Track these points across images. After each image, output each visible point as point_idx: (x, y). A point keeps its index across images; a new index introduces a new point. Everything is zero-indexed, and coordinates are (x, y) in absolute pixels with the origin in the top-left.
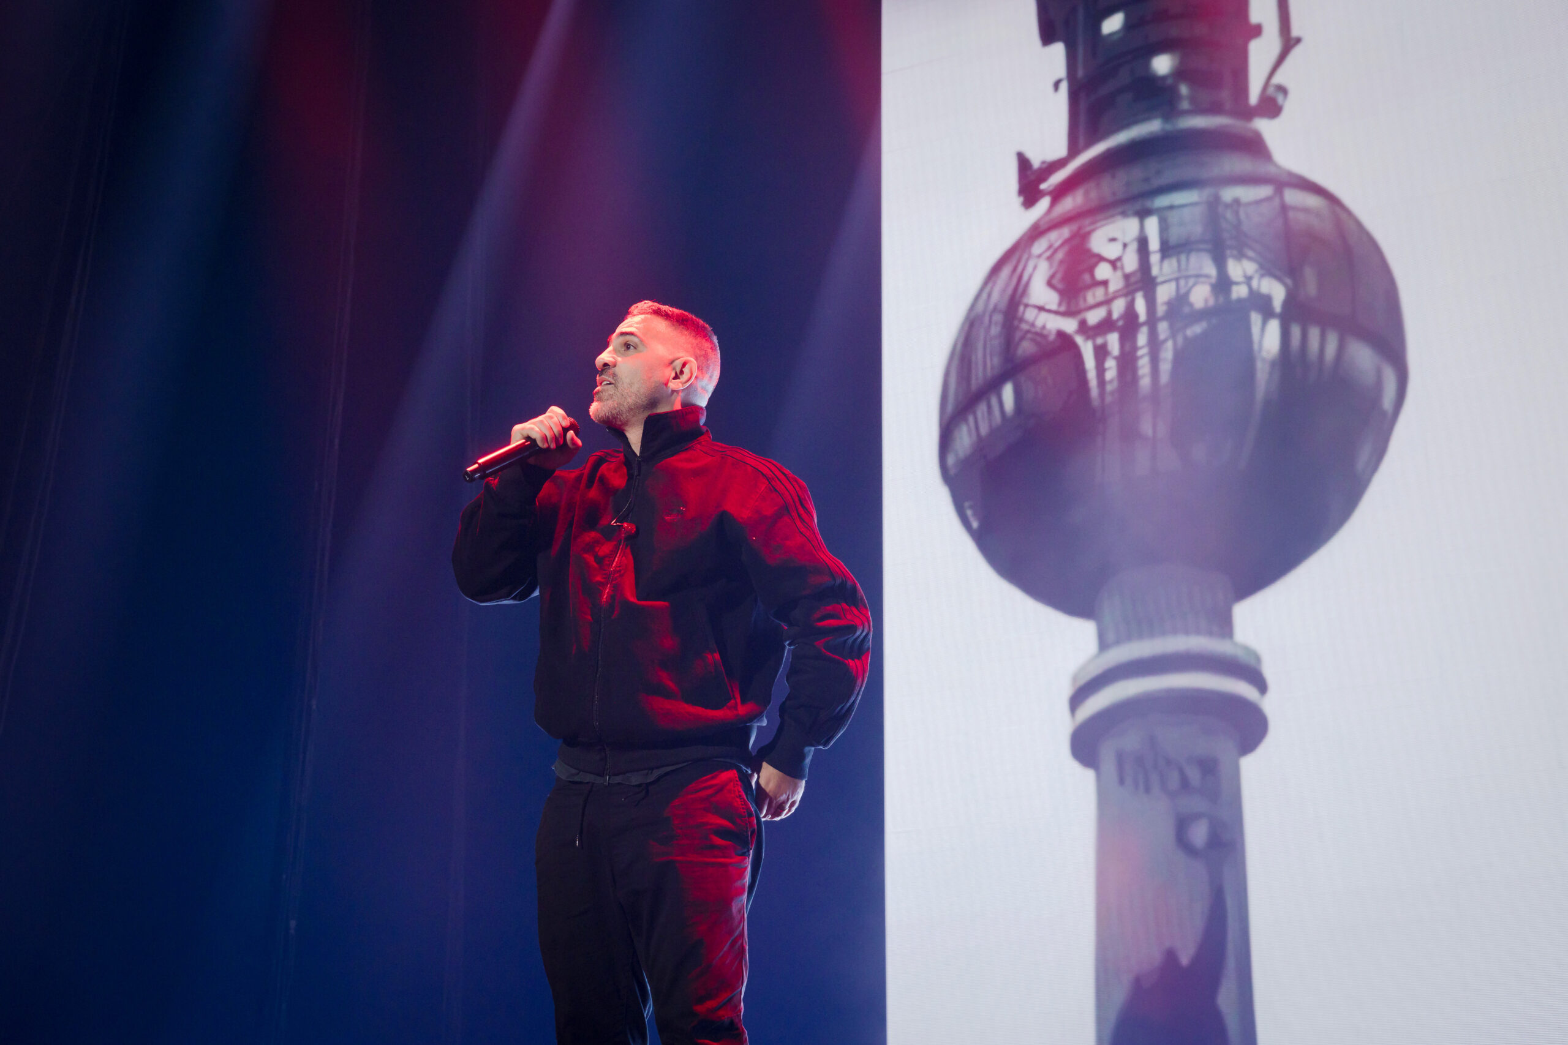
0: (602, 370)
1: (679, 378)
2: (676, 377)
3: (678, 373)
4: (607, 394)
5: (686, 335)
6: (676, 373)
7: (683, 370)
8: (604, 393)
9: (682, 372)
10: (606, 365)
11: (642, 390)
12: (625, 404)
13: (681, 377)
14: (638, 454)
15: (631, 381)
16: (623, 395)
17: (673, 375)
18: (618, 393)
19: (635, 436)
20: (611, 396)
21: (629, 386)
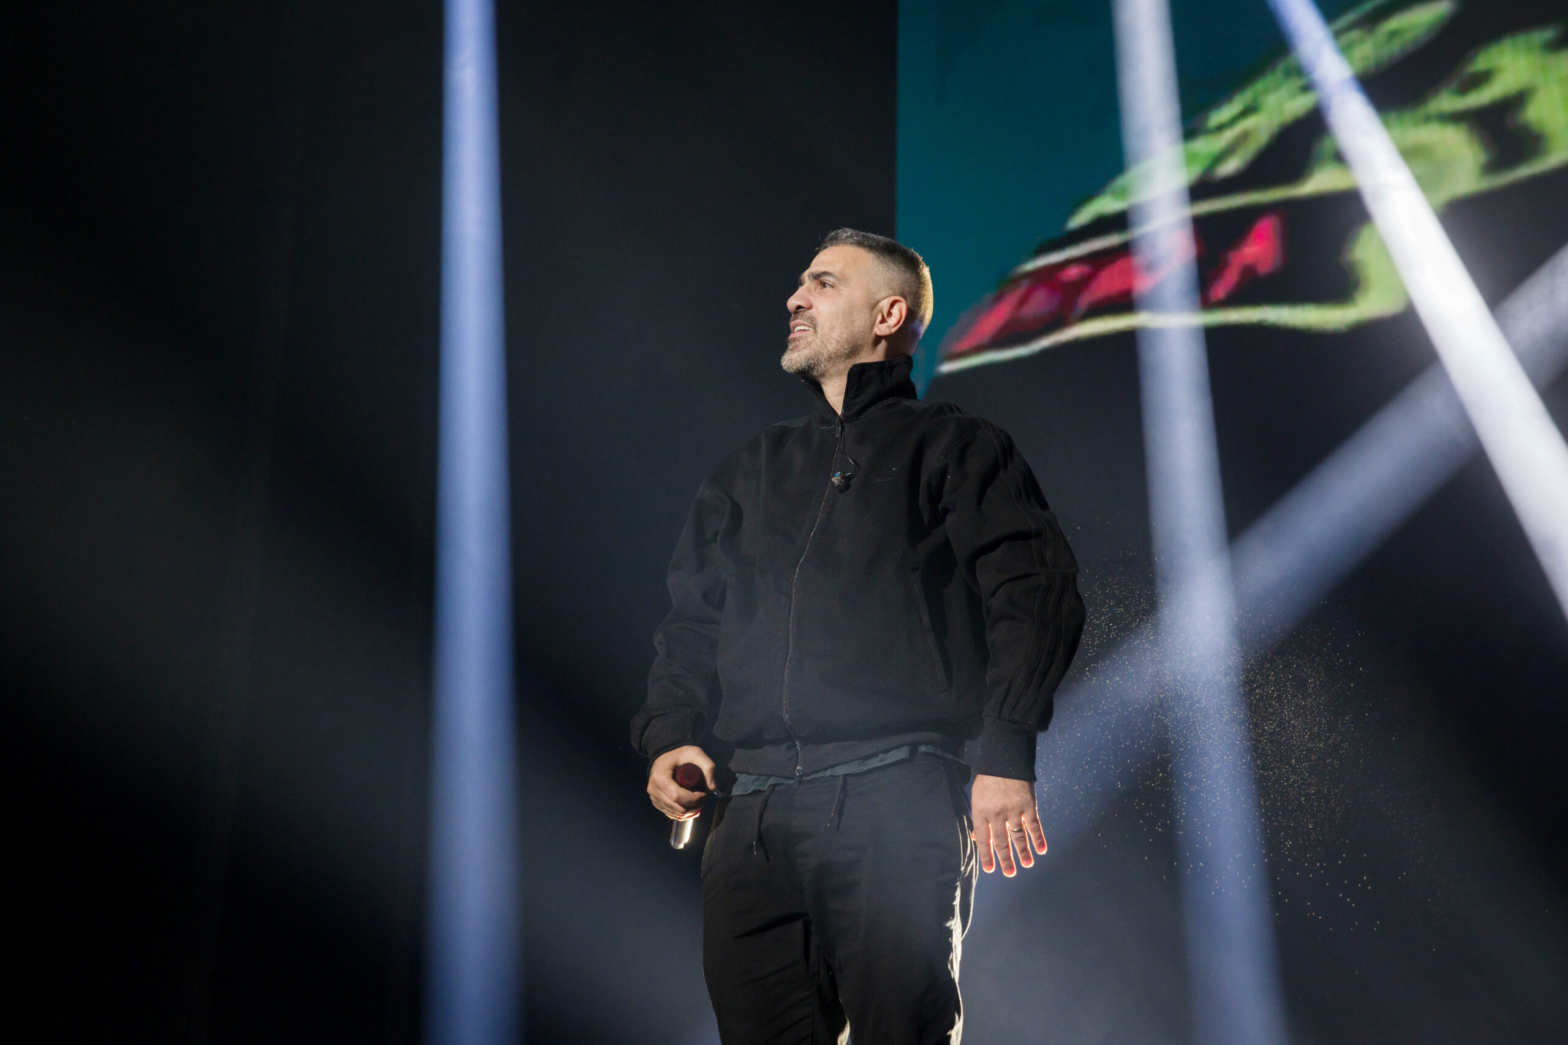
0: (795, 313)
1: (886, 322)
2: (883, 321)
3: (885, 315)
4: (805, 342)
5: (893, 271)
6: (883, 316)
7: (892, 311)
8: (801, 341)
9: (890, 314)
10: (799, 307)
11: (845, 336)
12: (824, 353)
13: (888, 320)
14: (839, 413)
15: (832, 324)
16: (823, 342)
17: (879, 318)
18: (817, 340)
19: (835, 392)
20: (809, 343)
21: (829, 330)
